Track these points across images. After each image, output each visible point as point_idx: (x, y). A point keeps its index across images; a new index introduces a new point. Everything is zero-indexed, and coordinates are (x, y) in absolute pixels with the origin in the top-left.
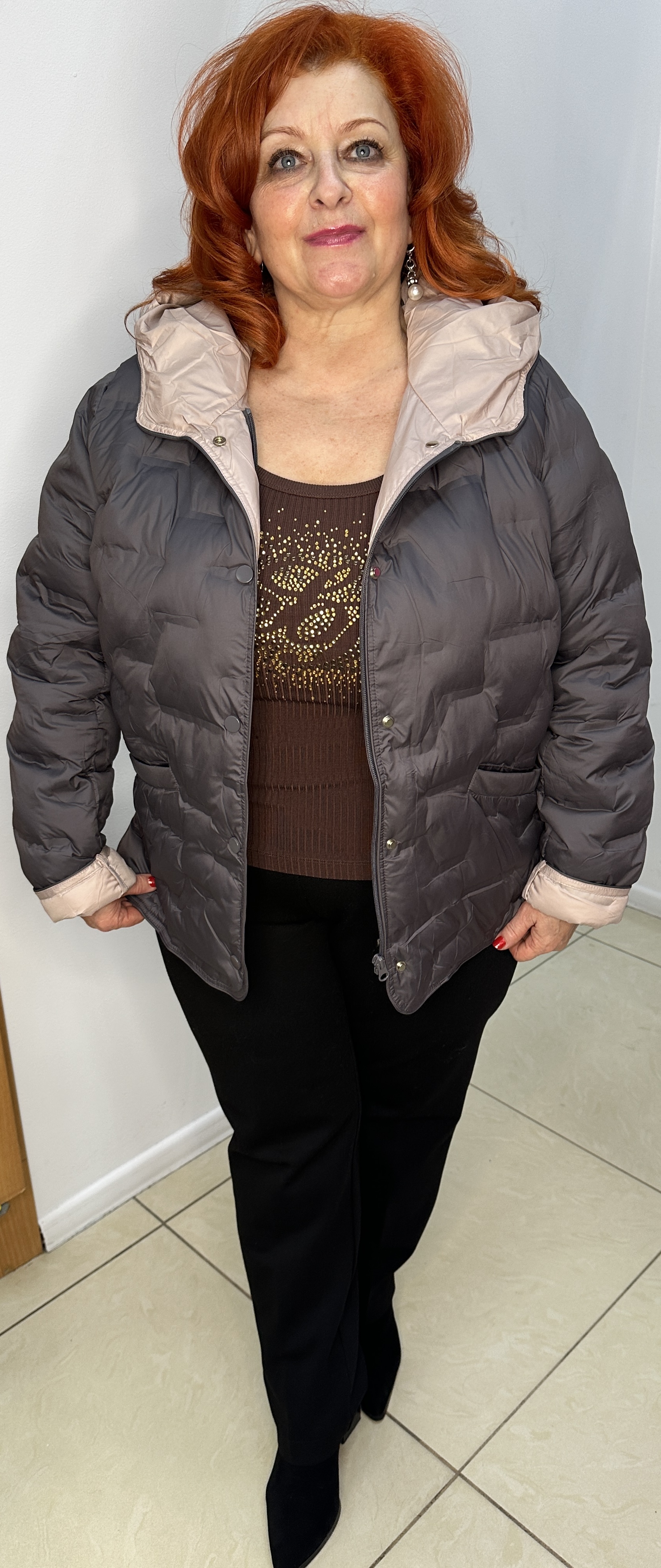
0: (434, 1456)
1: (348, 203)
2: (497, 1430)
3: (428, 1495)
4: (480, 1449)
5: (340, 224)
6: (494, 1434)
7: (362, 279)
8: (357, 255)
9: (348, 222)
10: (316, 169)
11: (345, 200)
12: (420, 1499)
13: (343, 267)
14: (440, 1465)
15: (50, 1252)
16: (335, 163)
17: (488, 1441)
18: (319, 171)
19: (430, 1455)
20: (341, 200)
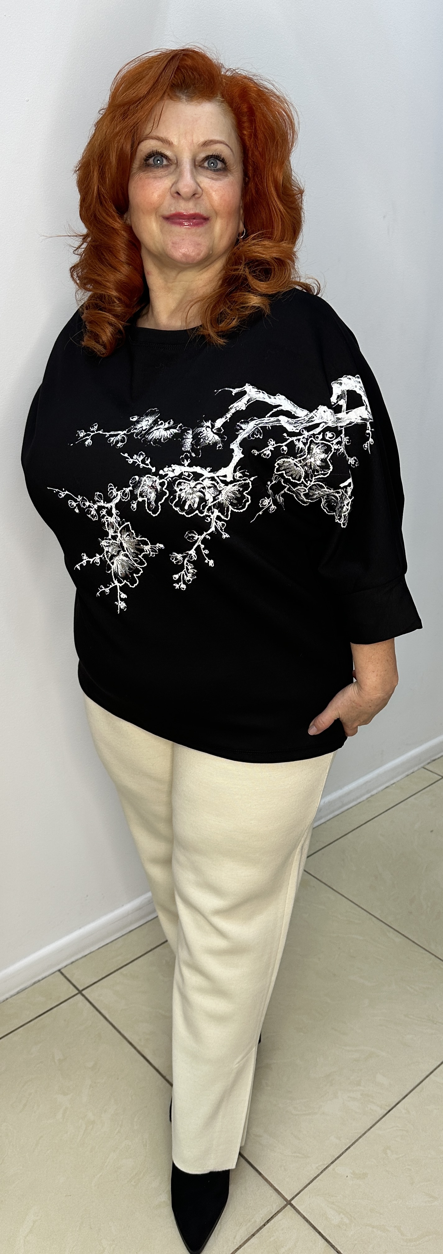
0: (270, 1187)
1: (199, 198)
2: (325, 1169)
3: (262, 1218)
4: (309, 1184)
5: (192, 212)
6: (322, 1172)
7: (202, 255)
8: (201, 236)
9: (197, 211)
10: (178, 170)
11: (197, 196)
12: (255, 1221)
13: (190, 244)
14: (275, 1195)
16: (192, 169)
17: (316, 1178)
18: (180, 172)
19: (268, 1186)
20: (194, 195)
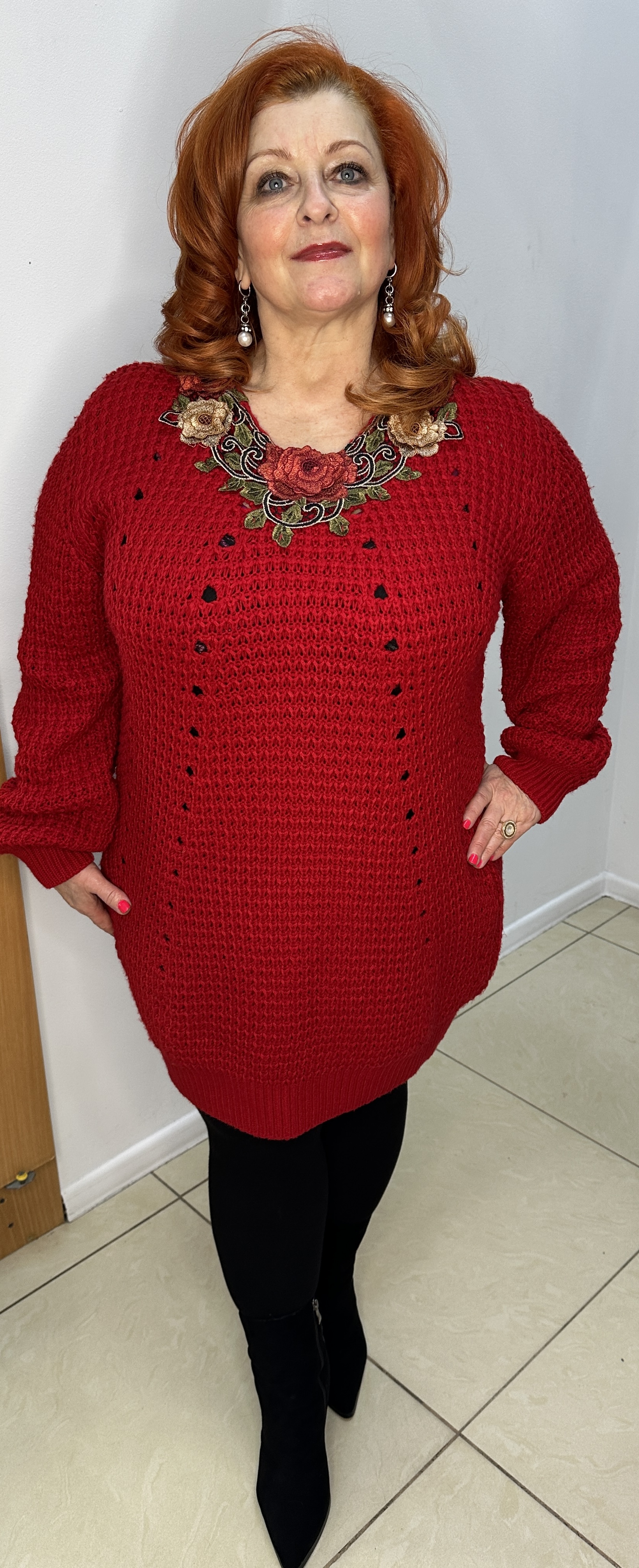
0: (435, 1417)
1: (335, 221)
2: (497, 1394)
3: (429, 1453)
4: (480, 1411)
5: (327, 241)
6: (493, 1398)
7: (347, 295)
8: (343, 271)
9: (334, 239)
10: (303, 189)
11: (332, 218)
12: (421, 1455)
13: (330, 281)
14: (442, 1424)
15: (72, 1222)
16: (321, 184)
17: (487, 1404)
18: (305, 192)
19: (432, 1416)
20: (328, 216)
